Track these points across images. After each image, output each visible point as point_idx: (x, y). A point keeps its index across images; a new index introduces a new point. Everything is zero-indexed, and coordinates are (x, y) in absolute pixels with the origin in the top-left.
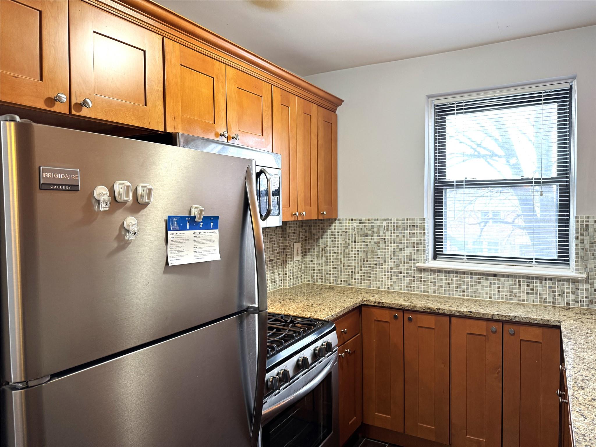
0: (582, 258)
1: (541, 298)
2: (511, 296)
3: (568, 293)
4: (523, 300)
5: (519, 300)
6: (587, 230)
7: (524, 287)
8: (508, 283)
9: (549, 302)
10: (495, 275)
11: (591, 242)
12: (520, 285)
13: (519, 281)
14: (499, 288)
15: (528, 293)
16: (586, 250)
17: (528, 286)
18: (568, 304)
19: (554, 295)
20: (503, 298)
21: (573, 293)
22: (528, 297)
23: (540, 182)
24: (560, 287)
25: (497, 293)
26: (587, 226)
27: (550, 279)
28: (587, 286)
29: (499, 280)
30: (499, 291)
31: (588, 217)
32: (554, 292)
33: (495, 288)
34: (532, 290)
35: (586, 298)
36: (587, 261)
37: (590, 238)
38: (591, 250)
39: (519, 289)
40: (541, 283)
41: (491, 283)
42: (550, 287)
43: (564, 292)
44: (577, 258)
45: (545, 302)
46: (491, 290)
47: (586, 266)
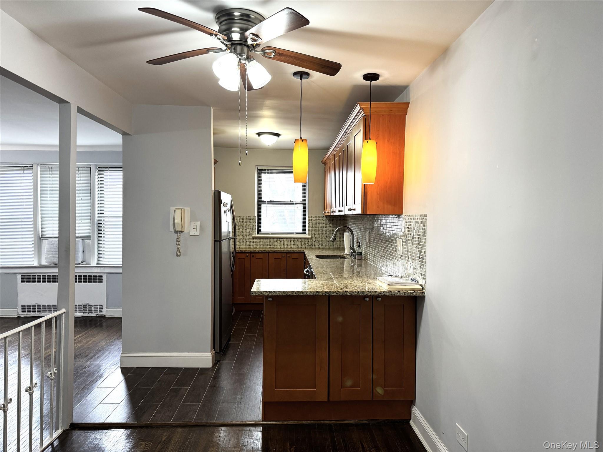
0: (310, 231)
1: (297, 246)
2: (287, 246)
3: (306, 243)
4: (292, 247)
5: (290, 247)
6: (311, 221)
7: (292, 242)
8: (286, 241)
9: (300, 247)
10: (282, 238)
11: (313, 225)
12: (290, 242)
13: (290, 240)
14: (283, 243)
15: (293, 244)
16: (311, 228)
17: (293, 242)
18: (306, 247)
19: (302, 244)
20: (285, 247)
21: (307, 243)
22: (293, 246)
23: (297, 203)
24: (303, 241)
25: (283, 245)
26: (311, 219)
27: (300, 239)
28: (312, 240)
29: (283, 240)
30: (283, 244)
31: (311, 216)
32: (302, 243)
33: (282, 243)
34: (295, 243)
35: (311, 244)
36: (311, 232)
37: (312, 223)
38: (313, 228)
39: (290, 243)
40: (297, 240)
41: (281, 241)
42: (300, 242)
43: (304, 243)
44: (308, 231)
45: (299, 247)
46: (281, 244)
47: (311, 233)
